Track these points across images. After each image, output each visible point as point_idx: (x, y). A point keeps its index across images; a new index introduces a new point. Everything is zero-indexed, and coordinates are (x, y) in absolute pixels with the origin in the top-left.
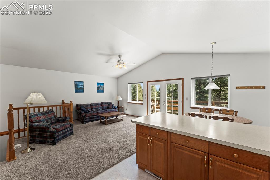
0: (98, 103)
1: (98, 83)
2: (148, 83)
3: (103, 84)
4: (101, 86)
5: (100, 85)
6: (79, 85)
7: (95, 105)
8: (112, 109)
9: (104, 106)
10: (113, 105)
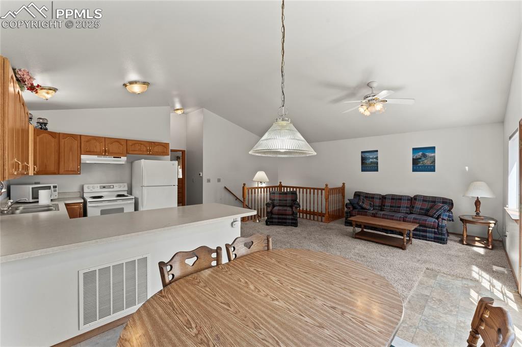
0: (402, 196)
1: (415, 150)
6: (369, 158)
7: (392, 199)
8: (432, 217)
9: (418, 205)
10: (442, 207)
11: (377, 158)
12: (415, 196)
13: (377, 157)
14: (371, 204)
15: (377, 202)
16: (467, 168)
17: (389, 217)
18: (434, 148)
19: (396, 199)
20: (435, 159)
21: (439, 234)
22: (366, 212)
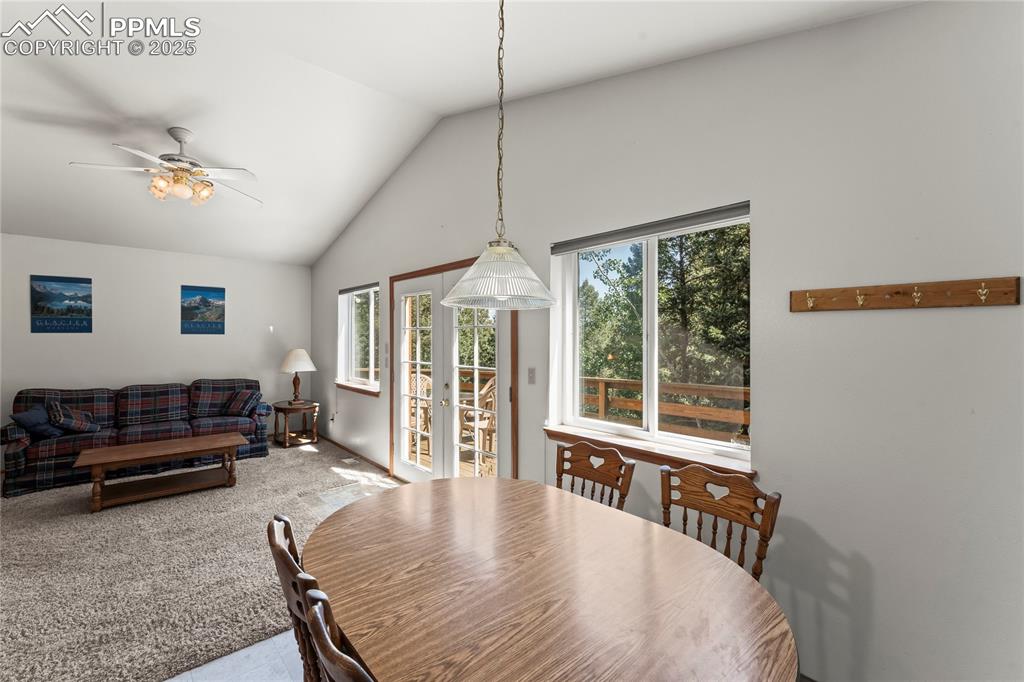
0: (167, 386)
1: (187, 290)
2: (397, 284)
3: (220, 292)
4: (205, 303)
5: (198, 298)
6: (63, 297)
7: (144, 395)
8: (239, 415)
9: (205, 399)
10: (252, 395)
11: (88, 298)
12: (195, 383)
13: (90, 296)
14: (87, 416)
15: (104, 409)
16: (271, 328)
17: (159, 435)
18: (222, 291)
19: (155, 394)
20: (224, 311)
21: (258, 442)
22: (91, 438)
